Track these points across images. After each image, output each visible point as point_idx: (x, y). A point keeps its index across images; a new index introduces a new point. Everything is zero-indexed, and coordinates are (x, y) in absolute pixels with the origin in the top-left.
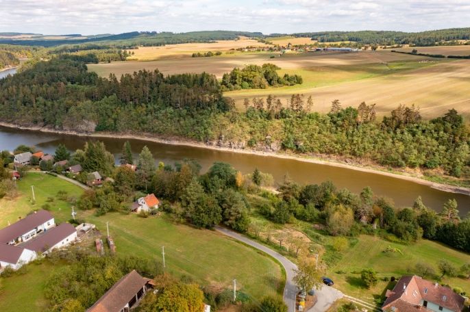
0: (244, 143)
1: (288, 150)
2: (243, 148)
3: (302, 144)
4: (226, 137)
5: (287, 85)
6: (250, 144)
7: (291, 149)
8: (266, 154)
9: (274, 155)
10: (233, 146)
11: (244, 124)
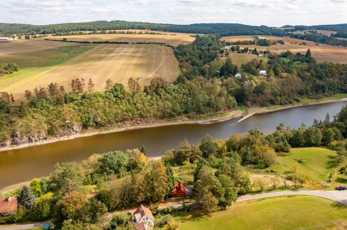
0: (44, 134)
1: (90, 128)
2: (46, 139)
3: (99, 120)
4: (21, 133)
5: (7, 73)
6: (51, 133)
7: (92, 126)
8: (72, 137)
9: (78, 135)
10: (33, 139)
11: (36, 115)
